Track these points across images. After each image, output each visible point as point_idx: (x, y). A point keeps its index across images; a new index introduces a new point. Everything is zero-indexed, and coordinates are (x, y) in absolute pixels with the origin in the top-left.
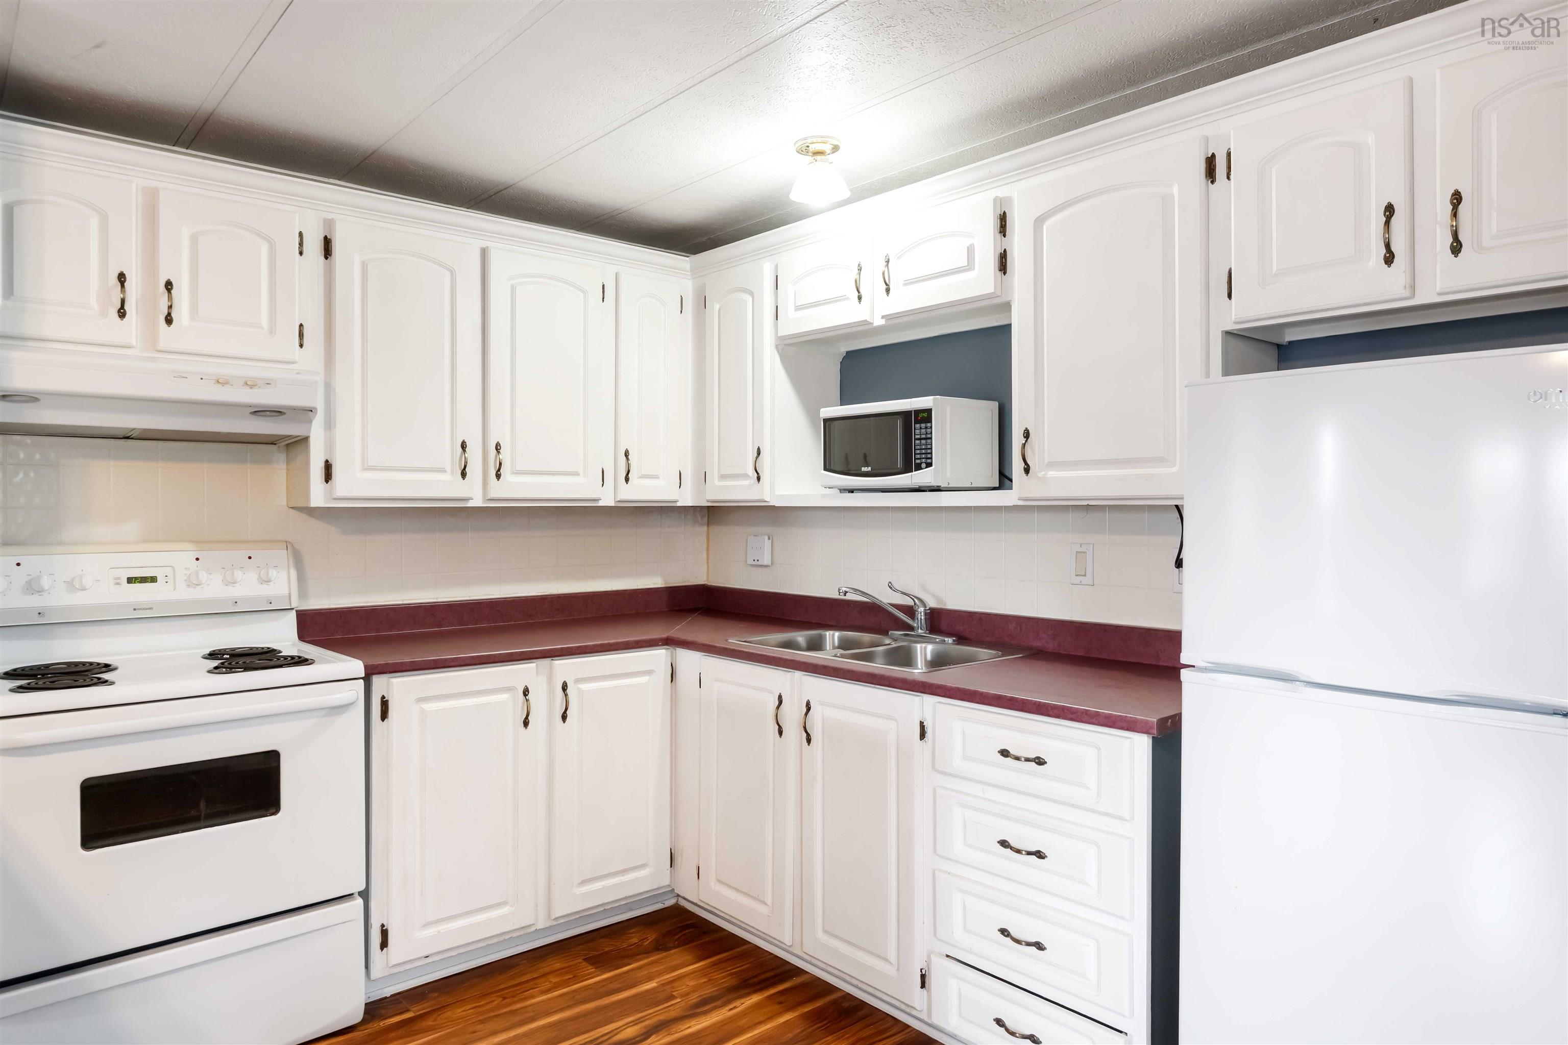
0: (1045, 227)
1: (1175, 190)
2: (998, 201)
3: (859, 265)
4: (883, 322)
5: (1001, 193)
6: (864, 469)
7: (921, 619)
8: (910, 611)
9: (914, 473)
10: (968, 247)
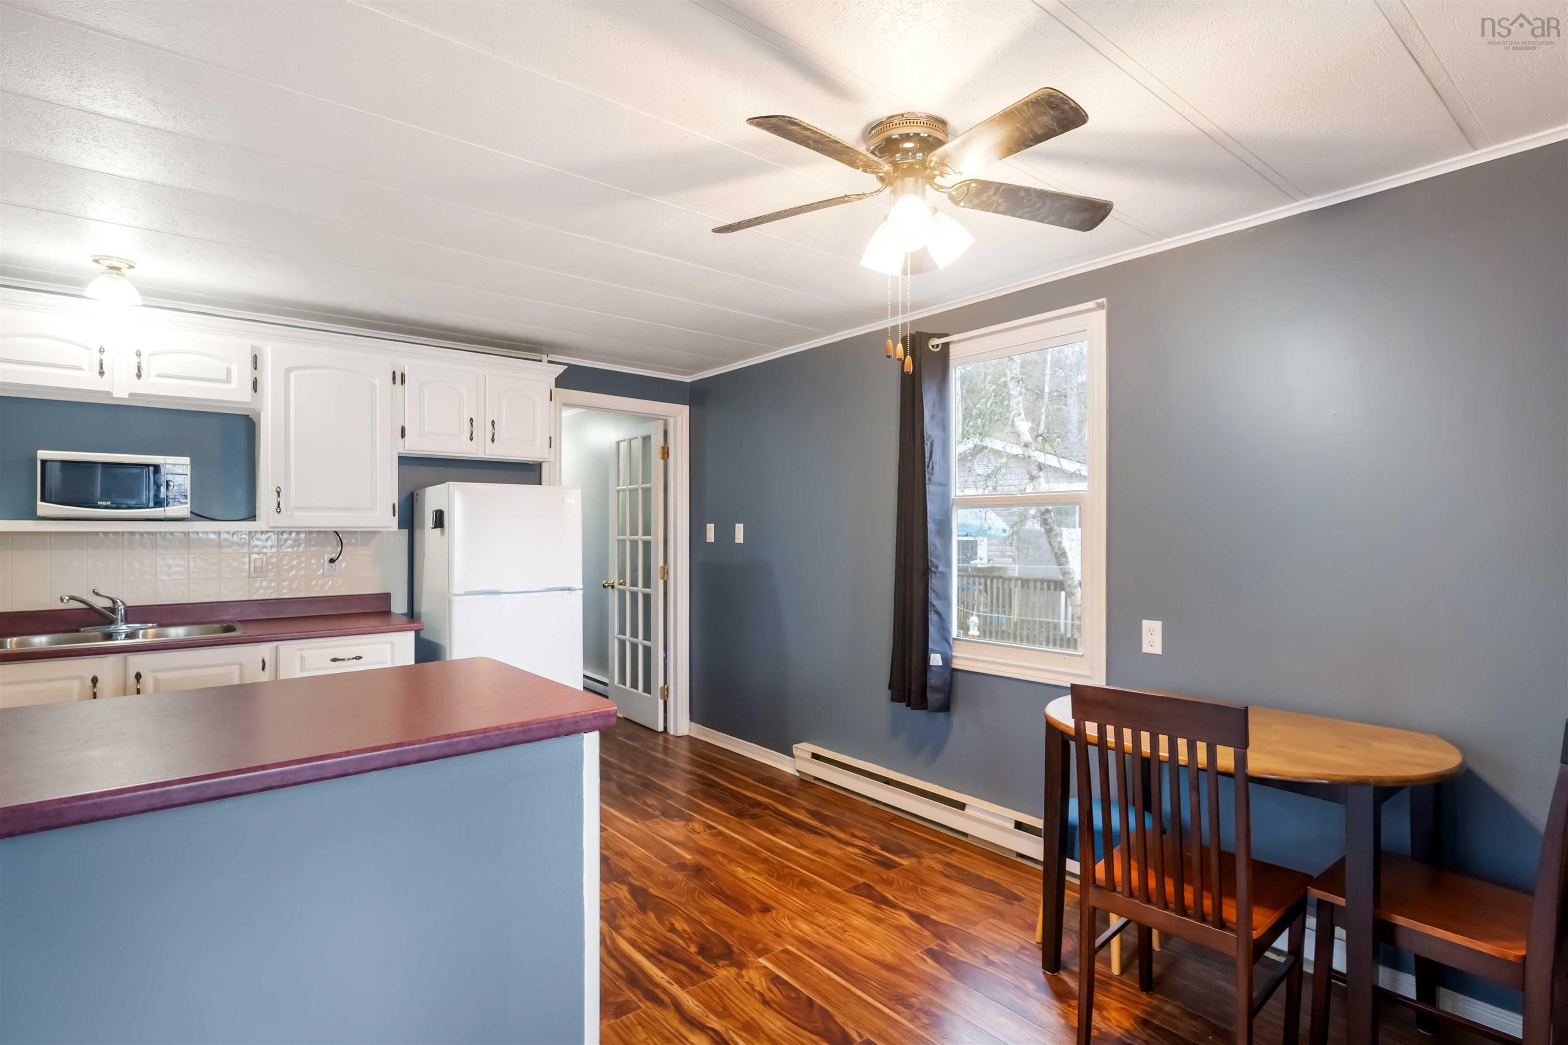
0: (291, 374)
1: (377, 382)
2: (253, 347)
3: (101, 348)
4: (127, 397)
5: (257, 343)
6: (100, 503)
7: (121, 614)
8: (113, 610)
9: (166, 508)
10: (227, 370)
